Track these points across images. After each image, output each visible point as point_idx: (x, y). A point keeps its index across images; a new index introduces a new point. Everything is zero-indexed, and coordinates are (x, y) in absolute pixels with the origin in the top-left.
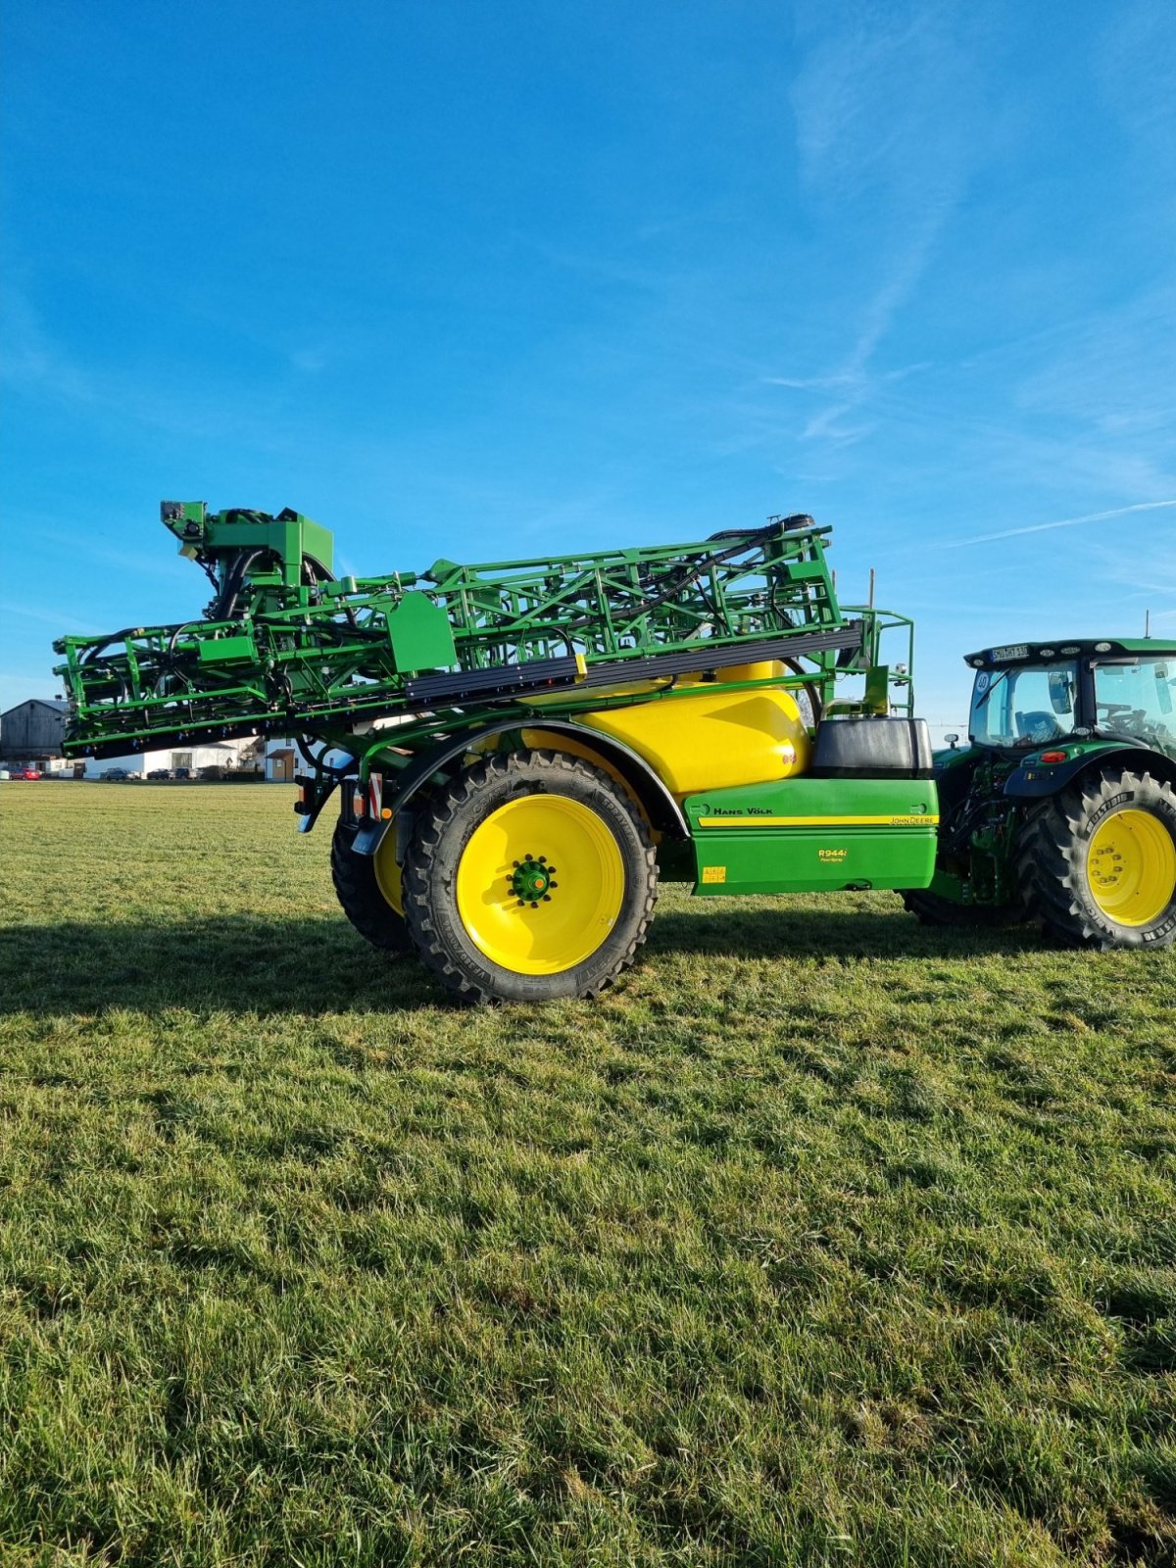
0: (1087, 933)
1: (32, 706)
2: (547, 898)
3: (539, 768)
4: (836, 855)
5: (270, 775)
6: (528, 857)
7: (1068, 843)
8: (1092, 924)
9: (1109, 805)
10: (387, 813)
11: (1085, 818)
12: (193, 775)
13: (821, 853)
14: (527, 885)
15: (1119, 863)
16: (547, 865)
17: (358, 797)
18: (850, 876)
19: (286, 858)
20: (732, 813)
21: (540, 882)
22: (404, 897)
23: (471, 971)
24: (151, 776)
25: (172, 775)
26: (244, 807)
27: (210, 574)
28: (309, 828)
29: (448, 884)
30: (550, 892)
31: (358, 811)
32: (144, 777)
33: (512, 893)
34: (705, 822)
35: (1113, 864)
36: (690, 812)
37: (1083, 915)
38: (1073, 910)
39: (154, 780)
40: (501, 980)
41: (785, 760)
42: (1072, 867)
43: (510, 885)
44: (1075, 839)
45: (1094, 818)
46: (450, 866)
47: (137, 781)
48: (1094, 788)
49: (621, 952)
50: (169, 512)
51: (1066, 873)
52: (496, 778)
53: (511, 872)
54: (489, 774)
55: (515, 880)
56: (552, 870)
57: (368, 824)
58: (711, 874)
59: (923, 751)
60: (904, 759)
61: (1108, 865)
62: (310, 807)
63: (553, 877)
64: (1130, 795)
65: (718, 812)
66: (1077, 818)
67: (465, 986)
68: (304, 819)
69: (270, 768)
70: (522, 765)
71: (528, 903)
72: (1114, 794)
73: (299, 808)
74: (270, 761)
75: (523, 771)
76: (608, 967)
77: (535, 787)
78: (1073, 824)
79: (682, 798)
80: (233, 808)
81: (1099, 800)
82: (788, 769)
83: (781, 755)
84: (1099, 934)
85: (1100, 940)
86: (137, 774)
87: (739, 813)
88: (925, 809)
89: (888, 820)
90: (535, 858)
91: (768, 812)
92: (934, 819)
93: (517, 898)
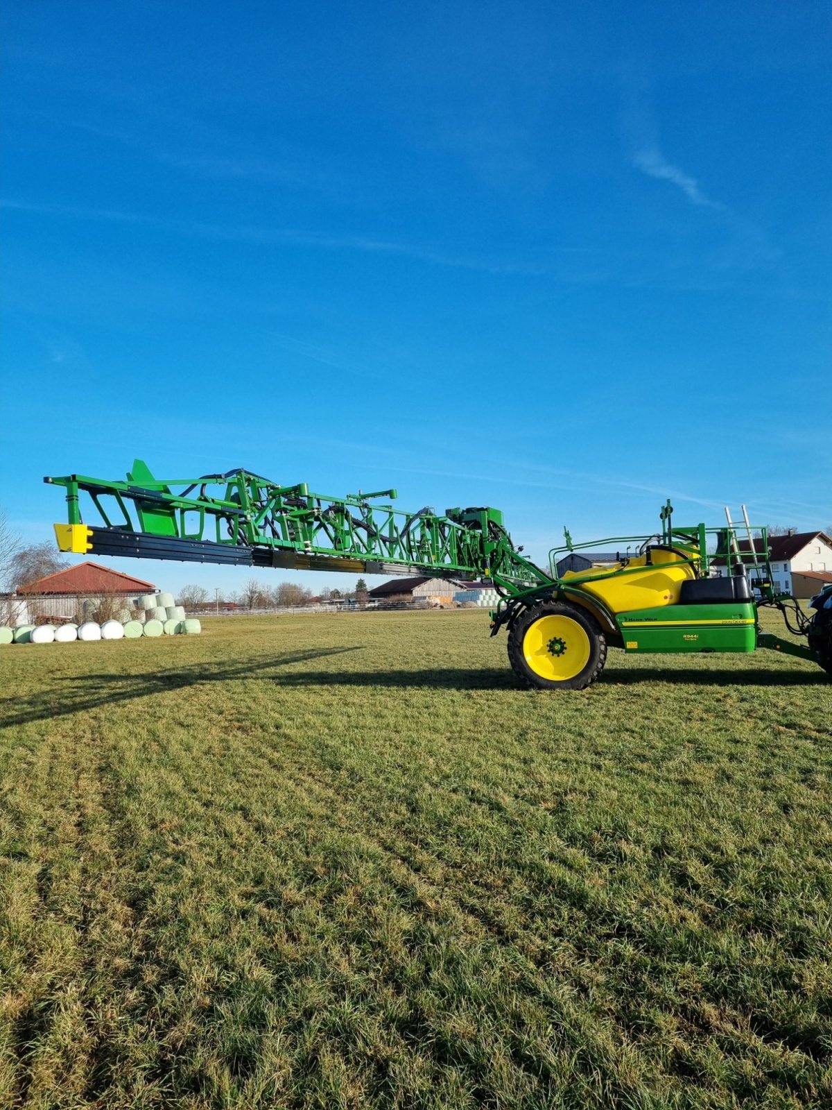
1: (572, 558)
2: (563, 653)
3: (553, 605)
4: (692, 637)
6: (555, 638)
13: (685, 636)
16: (563, 641)
18: (701, 646)
20: (638, 620)
21: (559, 647)
33: (548, 651)
34: (625, 624)
36: (616, 620)
40: (541, 681)
41: (666, 598)
43: (547, 648)
49: (590, 674)
53: (549, 643)
55: (550, 646)
56: (564, 643)
58: (631, 645)
63: (565, 646)
65: (631, 620)
67: (528, 683)
71: (556, 655)
75: (547, 606)
76: (584, 679)
77: (551, 612)
79: (612, 616)
82: (667, 601)
83: (662, 597)
87: (641, 620)
88: (741, 616)
89: (720, 622)
90: (558, 638)
91: (655, 620)
92: (748, 621)
93: (551, 653)
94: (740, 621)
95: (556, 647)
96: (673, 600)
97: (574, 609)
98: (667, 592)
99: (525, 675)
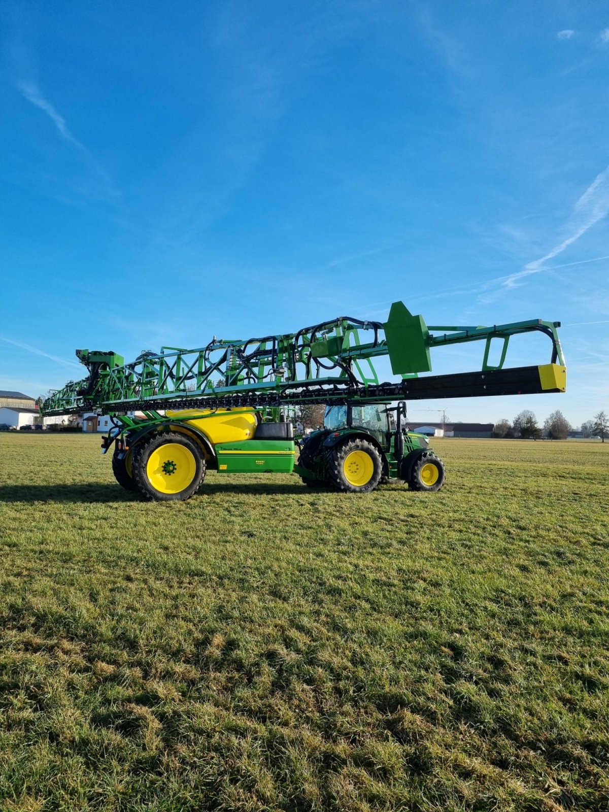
0: (342, 487)
2: (174, 473)
3: (172, 436)
4: (261, 462)
5: (85, 429)
6: (168, 461)
7: (337, 461)
8: (344, 485)
9: (351, 449)
10: (127, 448)
11: (343, 453)
12: (44, 428)
13: (256, 461)
14: (168, 469)
15: (358, 467)
16: (174, 463)
17: (120, 443)
18: (265, 468)
19: (95, 466)
20: (229, 450)
21: (171, 468)
22: (132, 472)
23: (150, 492)
24: (22, 428)
25: (33, 428)
26: (75, 446)
27: (88, 368)
28: (105, 452)
29: (144, 468)
30: (174, 471)
31: (120, 448)
32: (18, 428)
33: (163, 471)
34: (221, 452)
35: (356, 467)
36: (216, 449)
37: (341, 482)
38: (338, 481)
39: (23, 430)
40: (158, 495)
41: (246, 434)
42: (338, 468)
43: (163, 469)
44: (340, 459)
45: (346, 453)
46: (145, 463)
47: (14, 431)
48: (346, 444)
49: (194, 488)
50: (78, 353)
51: (336, 469)
52: (159, 439)
53: (164, 465)
54: (157, 438)
55: (164, 467)
56: (175, 465)
57: (122, 451)
58: (223, 467)
59: (290, 432)
60: (284, 434)
61: (354, 468)
62: (106, 446)
63: (175, 467)
64: (357, 446)
65: (225, 449)
66: (341, 453)
68: (104, 449)
69: (85, 425)
70: (166, 435)
71: (168, 474)
72: (352, 446)
73: (103, 446)
74: (85, 422)
75: (167, 437)
76: (190, 492)
77: (170, 441)
78: (339, 455)
79: (213, 445)
80: (69, 445)
81: (348, 447)
82: (247, 437)
83: (244, 434)
84: (346, 488)
85: (347, 489)
86: (15, 427)
87: (231, 450)
88: (290, 449)
89: (278, 452)
90: (170, 461)
91: (240, 450)
92: (293, 452)
93: (165, 472)
94: (288, 452)
95: (168, 468)
96: (250, 437)
97: (187, 439)
98: (248, 431)
99: (147, 489)
